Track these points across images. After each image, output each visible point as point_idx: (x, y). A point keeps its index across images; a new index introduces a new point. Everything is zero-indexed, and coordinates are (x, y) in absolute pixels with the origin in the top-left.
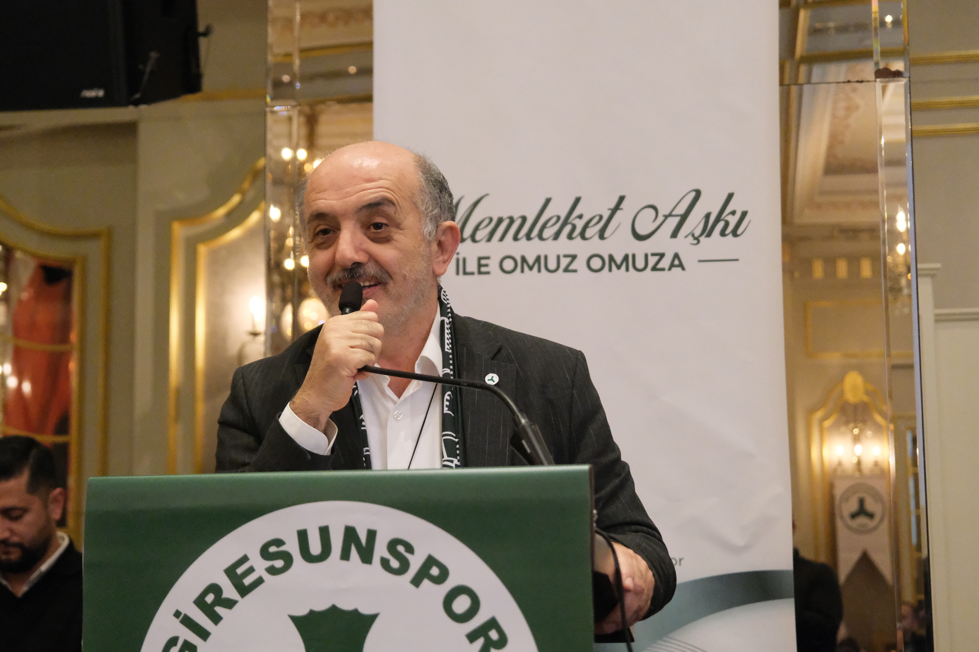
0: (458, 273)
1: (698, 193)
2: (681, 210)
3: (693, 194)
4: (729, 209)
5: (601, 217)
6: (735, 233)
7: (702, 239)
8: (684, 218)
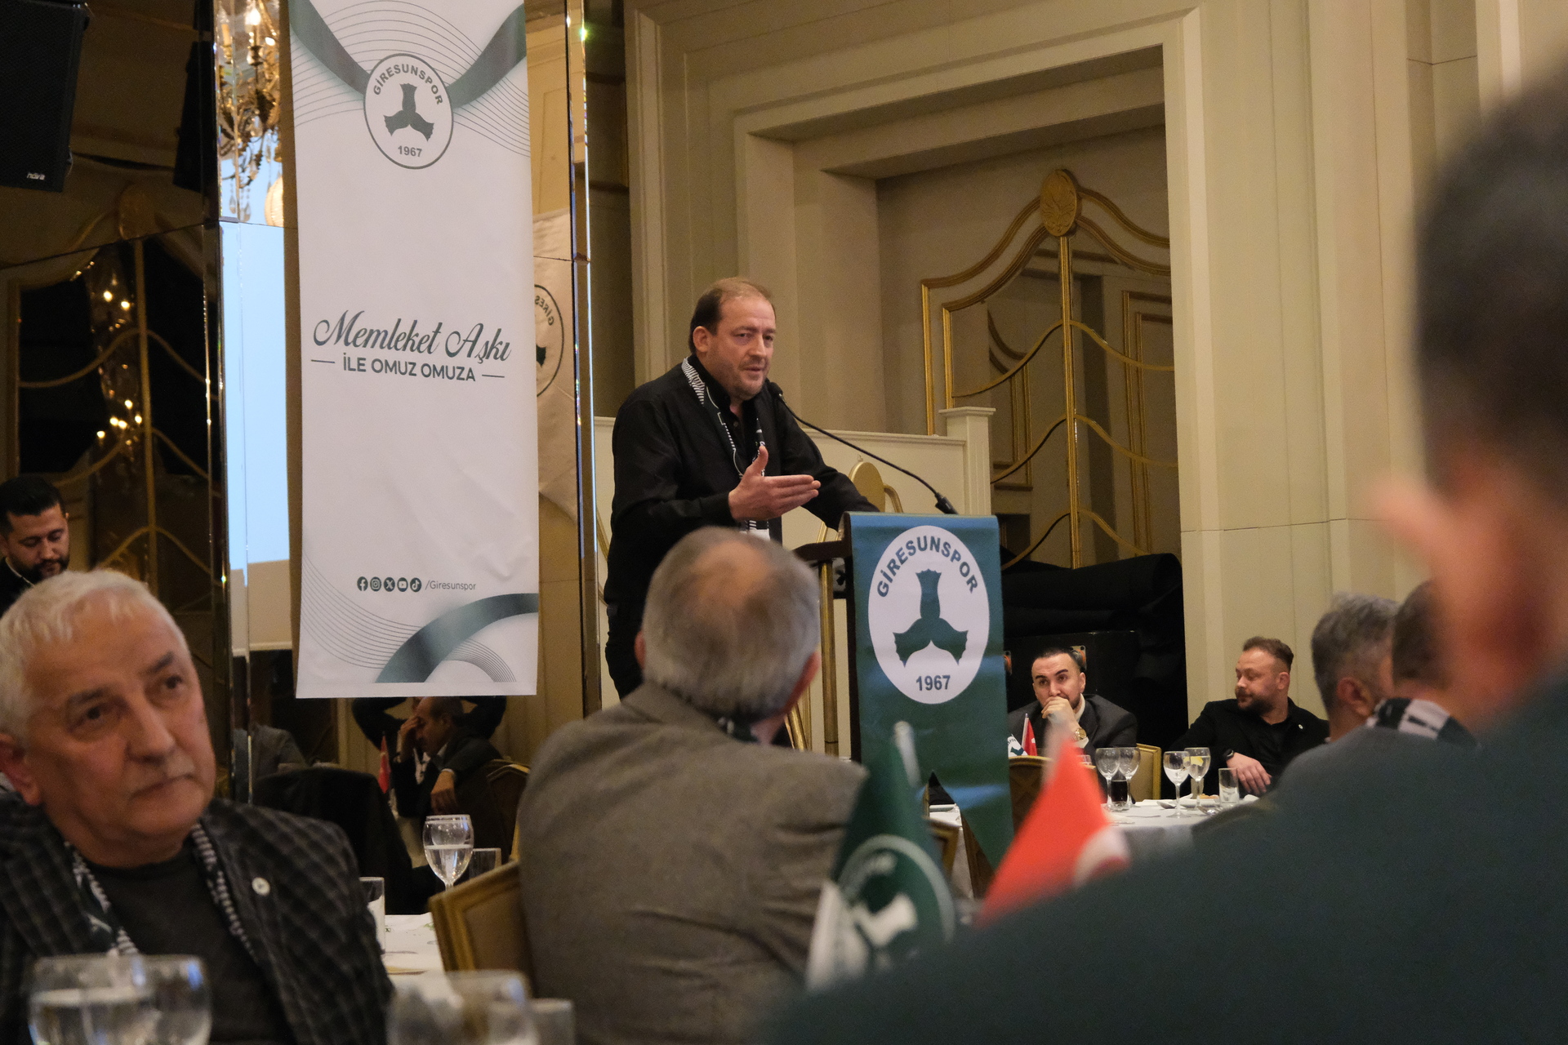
0: (345, 369)
1: (482, 326)
2: (472, 338)
3: (479, 326)
4: (498, 341)
5: (429, 336)
6: (502, 358)
7: (484, 359)
8: (474, 343)
